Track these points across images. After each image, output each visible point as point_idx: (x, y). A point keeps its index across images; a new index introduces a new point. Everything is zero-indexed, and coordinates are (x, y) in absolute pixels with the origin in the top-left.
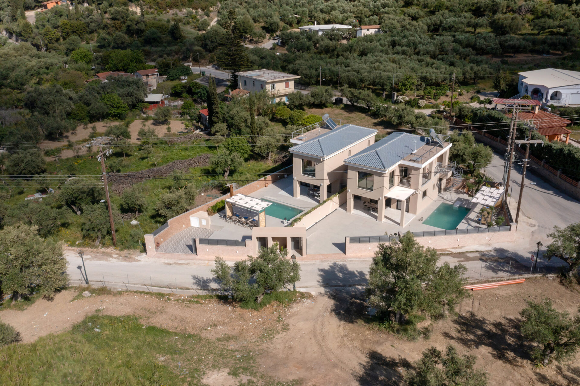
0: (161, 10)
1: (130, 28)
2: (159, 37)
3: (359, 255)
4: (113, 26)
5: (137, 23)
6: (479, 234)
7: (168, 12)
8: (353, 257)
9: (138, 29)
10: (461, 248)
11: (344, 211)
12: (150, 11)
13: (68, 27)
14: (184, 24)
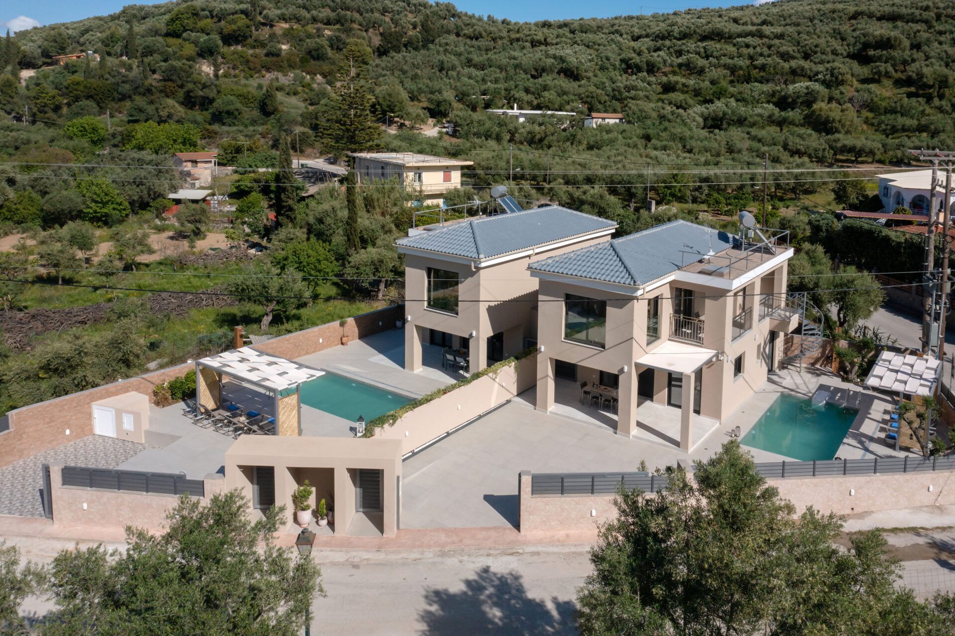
0: (253, 72)
1: (191, 94)
2: (237, 110)
3: (561, 534)
4: (161, 91)
5: (205, 86)
6: (908, 476)
7: (263, 77)
8: (540, 542)
9: (203, 97)
10: (861, 516)
11: (529, 406)
12: (232, 72)
13: (81, 88)
14: (288, 94)
